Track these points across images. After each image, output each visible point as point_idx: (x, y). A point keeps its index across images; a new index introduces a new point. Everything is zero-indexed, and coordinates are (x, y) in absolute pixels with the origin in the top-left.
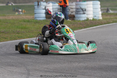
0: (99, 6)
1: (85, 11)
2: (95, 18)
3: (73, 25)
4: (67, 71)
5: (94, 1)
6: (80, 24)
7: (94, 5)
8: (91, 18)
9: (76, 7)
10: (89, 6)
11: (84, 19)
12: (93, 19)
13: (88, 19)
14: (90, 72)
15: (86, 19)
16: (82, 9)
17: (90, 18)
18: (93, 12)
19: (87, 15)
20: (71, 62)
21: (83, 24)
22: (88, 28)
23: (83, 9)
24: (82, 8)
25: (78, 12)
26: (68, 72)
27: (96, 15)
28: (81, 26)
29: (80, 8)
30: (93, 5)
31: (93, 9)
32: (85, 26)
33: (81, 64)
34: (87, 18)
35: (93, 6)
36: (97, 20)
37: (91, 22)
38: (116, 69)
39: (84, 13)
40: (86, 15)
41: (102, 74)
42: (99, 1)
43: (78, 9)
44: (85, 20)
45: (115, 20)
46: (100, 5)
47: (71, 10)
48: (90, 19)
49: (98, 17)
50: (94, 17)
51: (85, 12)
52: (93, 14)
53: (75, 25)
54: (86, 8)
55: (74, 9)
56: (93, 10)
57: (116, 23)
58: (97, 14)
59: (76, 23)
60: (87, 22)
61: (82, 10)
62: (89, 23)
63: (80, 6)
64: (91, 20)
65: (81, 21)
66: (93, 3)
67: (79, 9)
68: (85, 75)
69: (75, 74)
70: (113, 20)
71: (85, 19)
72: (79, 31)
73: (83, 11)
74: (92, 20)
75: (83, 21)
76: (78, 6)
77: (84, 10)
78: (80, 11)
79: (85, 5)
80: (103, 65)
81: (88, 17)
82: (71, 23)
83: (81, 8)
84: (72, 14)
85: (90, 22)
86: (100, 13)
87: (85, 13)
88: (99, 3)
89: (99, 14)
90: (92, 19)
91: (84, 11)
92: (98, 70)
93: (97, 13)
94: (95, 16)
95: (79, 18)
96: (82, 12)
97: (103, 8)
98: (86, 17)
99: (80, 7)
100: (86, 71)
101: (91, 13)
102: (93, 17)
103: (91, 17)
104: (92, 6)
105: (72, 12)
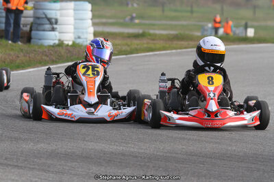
0: (90, 15)
1: (56, 23)
2: (78, 41)
3: (24, 56)
4: (6, 159)
5: (78, 3)
6: (44, 53)
7: (76, 12)
8: (70, 41)
9: (34, 13)
10: (64, 12)
11: (51, 43)
12: (74, 45)
13: (61, 44)
14: (60, 165)
15: (57, 42)
16: (49, 20)
17: (66, 41)
18: (75, 28)
19: (60, 33)
20: (17, 139)
21: (51, 54)
22: (61, 63)
23: (51, 19)
24: (49, 16)
25: (40, 24)
26: (9, 163)
27: (80, 35)
28: (44, 58)
29: (44, 16)
30: (74, 10)
31: (75, 19)
32: (54, 58)
33: (41, 146)
34: (59, 40)
35: (75, 14)
36: (82, 45)
37: (69, 51)
38: (121, 159)
39: (53, 29)
40: (56, 33)
41: (89, 170)
42: (89, 2)
43: (39, 18)
44: (54, 46)
45: (124, 48)
46: (92, 11)
47: (22, 19)
48: (66, 43)
49: (86, 39)
50: (75, 38)
51: (55, 26)
52: (74, 33)
53: (32, 55)
54: (58, 17)
55: (30, 17)
56: (75, 23)
57: (126, 55)
58: (83, 33)
59: (35, 51)
60: (59, 49)
61: (48, 22)
62: (63, 51)
63: (45, 11)
64: (68, 45)
65: (46, 47)
66: (75, 5)
67: (43, 18)
68: (49, 171)
69: (25, 167)
70: (120, 47)
71: (55, 44)
72: (39, 68)
73: (51, 23)
74: (71, 46)
75: (50, 46)
76: (41, 11)
77: (53, 21)
78: (43, 24)
79: (57, 10)
80: (92, 149)
81: (62, 39)
82: (22, 50)
83: (46, 15)
84: (25, 29)
85: (67, 50)
86: (91, 30)
87: (56, 28)
88: (88, 6)
89: (87, 33)
90: (70, 43)
91: (53, 23)
92: (79, 161)
93: (84, 31)
94: (79, 38)
95: (40, 39)
96: (48, 26)
97: (97, 21)
98: (58, 38)
99: (44, 13)
100: (52, 162)
101: (71, 28)
102: (73, 39)
103: (69, 39)
104: (71, 12)
105: (25, 25)
